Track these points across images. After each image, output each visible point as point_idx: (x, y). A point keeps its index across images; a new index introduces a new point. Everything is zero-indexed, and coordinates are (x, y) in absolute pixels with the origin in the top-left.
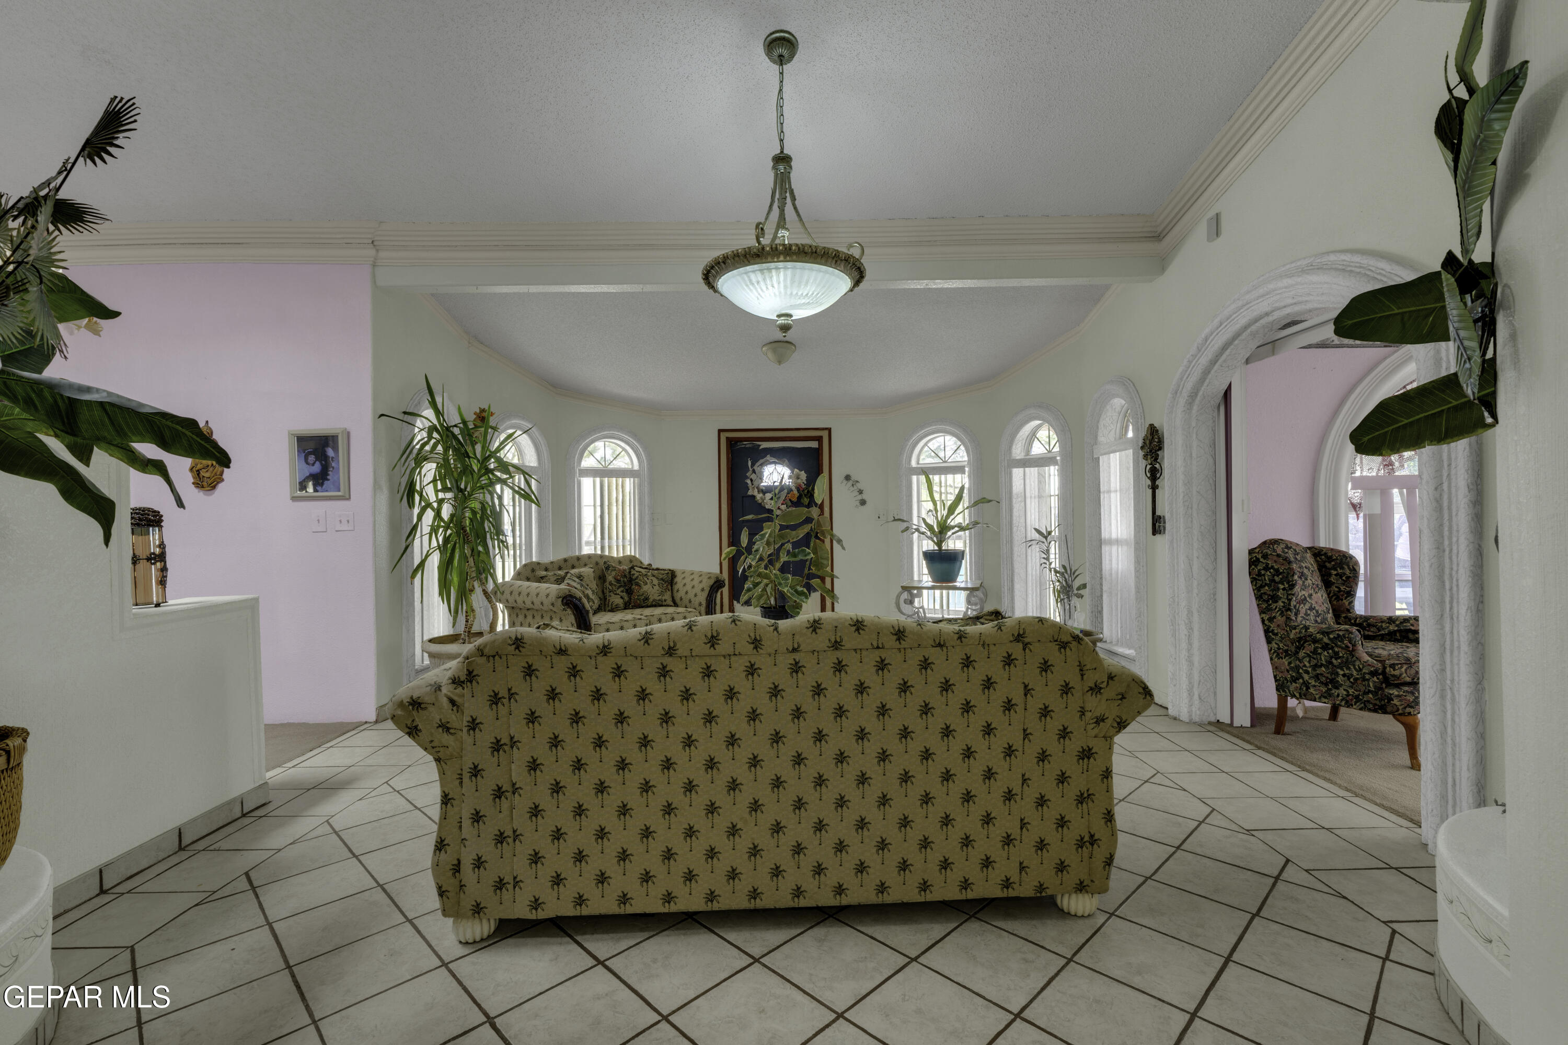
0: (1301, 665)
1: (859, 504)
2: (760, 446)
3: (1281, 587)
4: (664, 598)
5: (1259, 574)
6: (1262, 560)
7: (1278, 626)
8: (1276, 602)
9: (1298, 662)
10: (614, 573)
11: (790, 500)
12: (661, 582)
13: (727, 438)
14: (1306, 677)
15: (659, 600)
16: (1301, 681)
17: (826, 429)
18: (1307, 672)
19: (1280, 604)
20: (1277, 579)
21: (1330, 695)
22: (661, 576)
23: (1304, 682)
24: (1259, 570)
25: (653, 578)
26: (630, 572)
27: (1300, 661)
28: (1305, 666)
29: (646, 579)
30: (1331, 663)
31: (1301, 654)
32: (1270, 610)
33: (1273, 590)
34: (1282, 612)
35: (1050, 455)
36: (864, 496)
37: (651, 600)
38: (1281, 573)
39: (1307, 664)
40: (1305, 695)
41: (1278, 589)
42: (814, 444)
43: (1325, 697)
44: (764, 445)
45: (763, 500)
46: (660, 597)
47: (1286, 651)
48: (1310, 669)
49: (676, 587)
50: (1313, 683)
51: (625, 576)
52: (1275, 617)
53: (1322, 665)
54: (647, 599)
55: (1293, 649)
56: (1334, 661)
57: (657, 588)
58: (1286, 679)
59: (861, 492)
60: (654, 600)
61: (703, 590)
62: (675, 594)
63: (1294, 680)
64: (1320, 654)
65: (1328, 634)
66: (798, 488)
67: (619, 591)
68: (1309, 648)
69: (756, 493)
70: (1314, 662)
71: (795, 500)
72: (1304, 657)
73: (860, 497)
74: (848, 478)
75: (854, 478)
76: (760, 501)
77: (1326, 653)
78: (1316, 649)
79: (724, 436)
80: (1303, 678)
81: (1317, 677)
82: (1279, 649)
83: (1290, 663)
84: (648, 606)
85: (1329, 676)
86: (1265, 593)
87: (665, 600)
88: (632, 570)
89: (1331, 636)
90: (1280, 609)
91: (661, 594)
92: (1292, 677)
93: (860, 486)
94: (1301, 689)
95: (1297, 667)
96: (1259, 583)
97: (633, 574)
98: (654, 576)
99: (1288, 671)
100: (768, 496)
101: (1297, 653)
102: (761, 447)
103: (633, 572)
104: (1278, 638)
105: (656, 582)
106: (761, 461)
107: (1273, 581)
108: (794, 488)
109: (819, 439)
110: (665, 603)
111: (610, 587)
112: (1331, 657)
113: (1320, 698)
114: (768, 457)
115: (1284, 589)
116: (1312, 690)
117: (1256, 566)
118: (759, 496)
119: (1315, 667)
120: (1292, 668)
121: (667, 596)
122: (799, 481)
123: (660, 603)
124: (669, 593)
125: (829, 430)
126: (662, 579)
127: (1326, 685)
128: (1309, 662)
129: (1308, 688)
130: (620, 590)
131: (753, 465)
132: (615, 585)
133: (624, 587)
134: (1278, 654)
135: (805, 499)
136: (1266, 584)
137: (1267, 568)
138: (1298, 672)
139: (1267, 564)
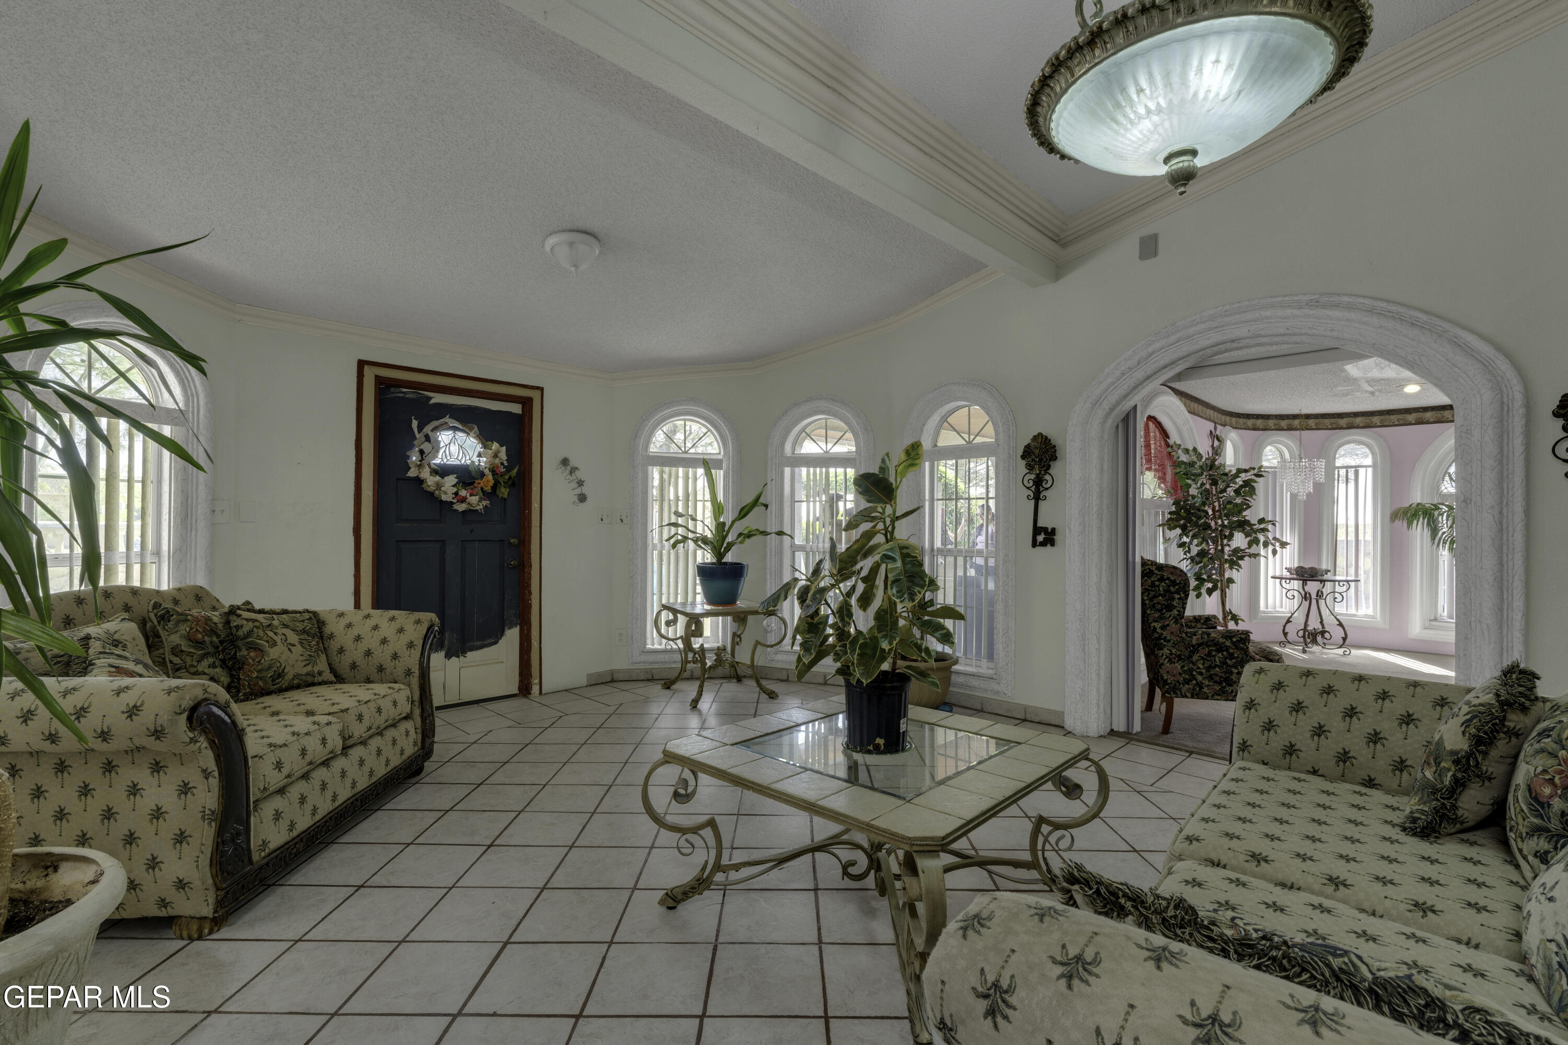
0: (1195, 668)
1: (577, 501)
2: (431, 398)
3: (1177, 596)
4: (316, 669)
5: (1153, 585)
6: (1156, 572)
7: (1172, 633)
8: (1171, 610)
9: (1191, 665)
10: (184, 628)
11: (482, 489)
12: (305, 636)
13: (377, 377)
14: (1200, 678)
15: (308, 674)
16: (1194, 682)
17: (537, 388)
18: (1201, 674)
19: (1175, 612)
20: (1172, 589)
21: (1224, 692)
22: (300, 626)
23: (1197, 683)
24: (1153, 582)
25: (285, 631)
26: (228, 622)
27: (1194, 664)
28: (1199, 668)
29: (271, 634)
30: (1226, 663)
31: (1195, 658)
32: (1165, 618)
33: (1167, 600)
34: (1177, 620)
35: (826, 455)
36: (585, 490)
37: (289, 676)
38: (1177, 584)
39: (1201, 666)
40: (1197, 695)
41: (1174, 599)
42: (516, 409)
43: (1219, 695)
44: (438, 398)
45: (439, 486)
46: (309, 668)
47: (1179, 656)
48: (1204, 671)
49: (334, 645)
50: (1207, 683)
51: (213, 632)
52: (1168, 625)
53: (1216, 666)
54: (280, 675)
55: (1187, 653)
56: (1229, 661)
57: (298, 649)
58: (1178, 681)
59: (580, 483)
60: (297, 676)
61: (411, 645)
62: (336, 659)
63: (1187, 682)
64: (1214, 656)
65: (1231, 638)
66: (493, 471)
67: (203, 666)
68: (1204, 651)
69: (425, 474)
70: (1207, 664)
71: (488, 489)
72: (1198, 660)
73: (578, 491)
74: (565, 462)
75: (573, 463)
76: (432, 488)
77: (1220, 655)
78: (1210, 652)
79: (369, 373)
80: (1196, 680)
81: (1211, 678)
82: (1172, 654)
83: (1183, 667)
84: (281, 691)
85: (1223, 675)
86: (1158, 603)
87: (320, 673)
88: (232, 618)
89: (1234, 640)
90: (1174, 617)
91: (310, 660)
92: (1185, 679)
93: (579, 475)
94: (1194, 689)
95: (1191, 670)
96: (1152, 594)
97: (238, 627)
98: (286, 626)
99: (1180, 674)
100: (451, 480)
101: (1192, 657)
102: (432, 401)
103: (235, 622)
104: (1170, 644)
105: (293, 638)
106: (434, 424)
107: (1167, 591)
108: (487, 471)
109: (526, 403)
110: (320, 679)
111: (176, 660)
112: (1226, 658)
113: (1213, 696)
114: (447, 419)
115: (1179, 599)
116: (1205, 690)
117: (1149, 577)
118: (431, 481)
119: (1208, 669)
120: (1185, 672)
121: (322, 664)
122: (497, 461)
123: (310, 679)
124: (323, 657)
125: (542, 389)
126: (304, 631)
127: (1220, 683)
128: (1203, 664)
129: (1201, 688)
130: (206, 663)
131: (420, 429)
132: (190, 654)
133: (213, 655)
134: (1170, 660)
135: (503, 489)
136: (1160, 595)
137: (1162, 579)
138: (1191, 675)
139: (1162, 576)
